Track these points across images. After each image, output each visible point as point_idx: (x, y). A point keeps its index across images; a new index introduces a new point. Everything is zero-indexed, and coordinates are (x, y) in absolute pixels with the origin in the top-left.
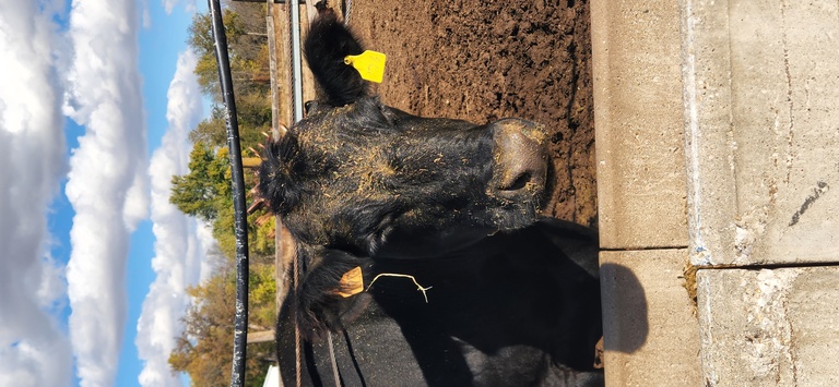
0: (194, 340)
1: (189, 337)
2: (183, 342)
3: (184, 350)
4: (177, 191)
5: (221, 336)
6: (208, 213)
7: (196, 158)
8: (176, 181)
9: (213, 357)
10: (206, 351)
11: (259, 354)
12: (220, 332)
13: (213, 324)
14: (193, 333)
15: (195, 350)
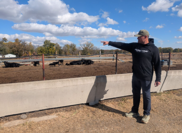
0: (21, 43)
1: (22, 42)
2: (21, 41)
3: (19, 41)
4: (48, 41)
5: (22, 47)
6: (44, 46)
7: (54, 44)
8: (50, 41)
9: (18, 46)
10: (19, 45)
11: (18, 54)
12: (23, 47)
13: (24, 46)
14: (22, 43)
15: (19, 43)
